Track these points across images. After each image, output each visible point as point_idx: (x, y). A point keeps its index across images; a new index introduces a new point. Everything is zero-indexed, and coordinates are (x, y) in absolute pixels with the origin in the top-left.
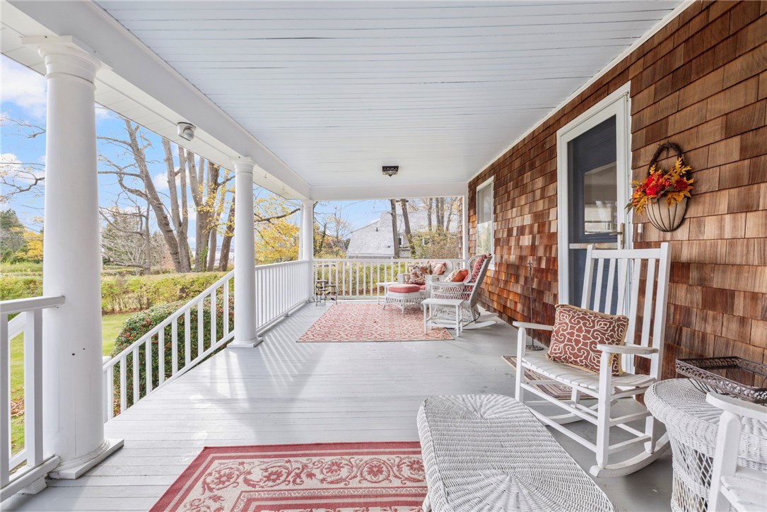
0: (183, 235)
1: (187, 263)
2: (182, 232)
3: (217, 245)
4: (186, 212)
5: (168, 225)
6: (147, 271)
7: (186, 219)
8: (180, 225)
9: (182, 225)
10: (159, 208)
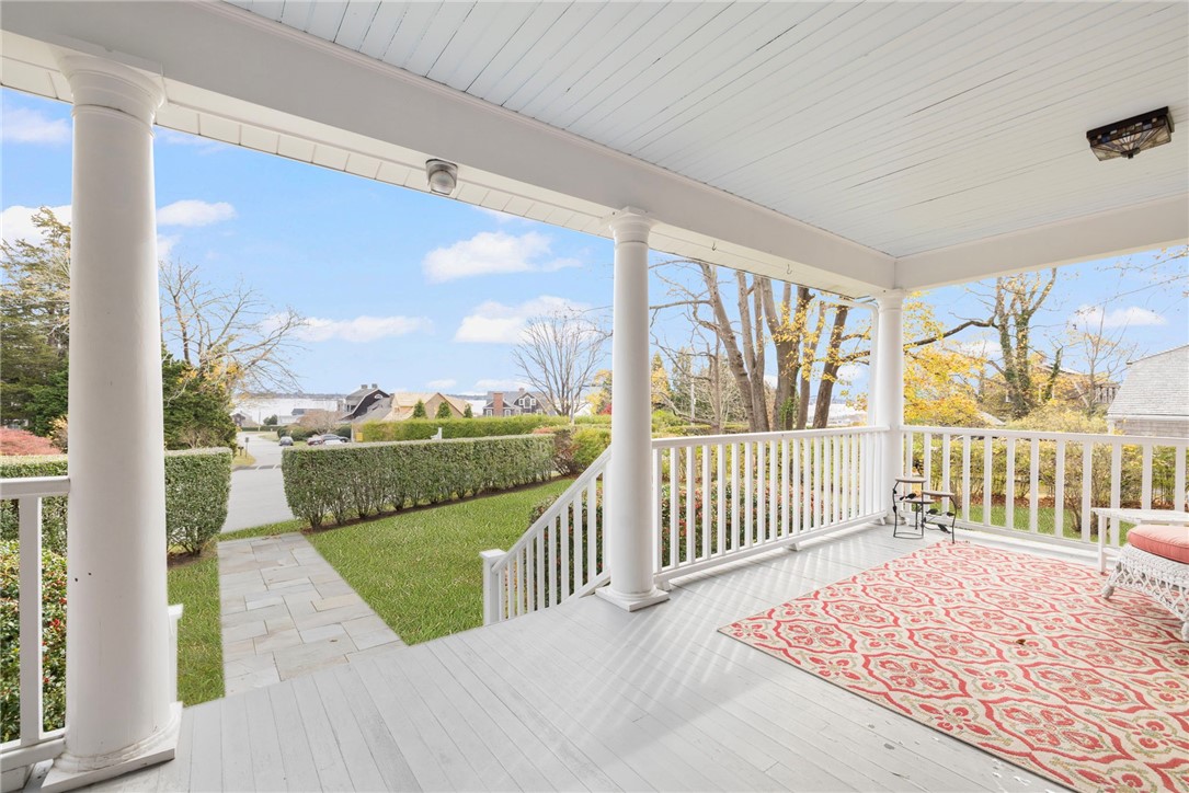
0: (758, 378)
1: (763, 422)
2: (756, 375)
3: (811, 394)
4: (761, 346)
5: (741, 366)
6: (715, 430)
7: (762, 356)
8: (754, 365)
9: (758, 364)
10: (731, 342)
